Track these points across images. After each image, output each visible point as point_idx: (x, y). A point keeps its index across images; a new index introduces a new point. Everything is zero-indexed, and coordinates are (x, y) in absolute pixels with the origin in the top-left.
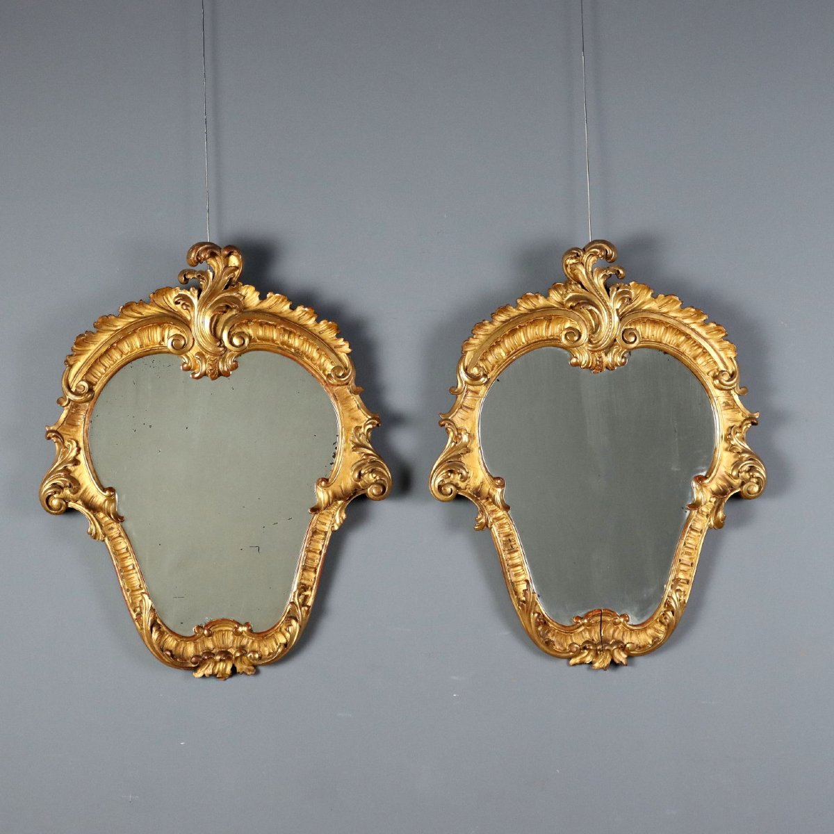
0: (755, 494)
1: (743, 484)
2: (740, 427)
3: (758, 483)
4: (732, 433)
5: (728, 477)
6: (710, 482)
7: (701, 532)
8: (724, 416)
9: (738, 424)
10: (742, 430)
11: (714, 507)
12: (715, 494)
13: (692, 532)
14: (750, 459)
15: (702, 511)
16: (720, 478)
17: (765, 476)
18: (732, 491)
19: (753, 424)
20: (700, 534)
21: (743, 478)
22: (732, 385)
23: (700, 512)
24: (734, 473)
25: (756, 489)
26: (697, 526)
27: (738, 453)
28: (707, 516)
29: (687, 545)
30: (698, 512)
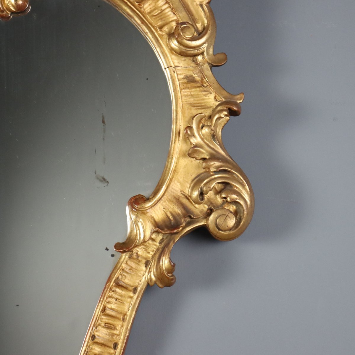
0: (230, 229)
1: (210, 212)
2: (210, 117)
3: (236, 213)
4: (194, 126)
5: (185, 201)
6: (152, 206)
7: (135, 290)
8: (184, 98)
9: (208, 113)
10: (211, 122)
11: (158, 249)
12: (158, 227)
13: (118, 290)
14: (225, 171)
15: (138, 255)
16: (170, 201)
17: (248, 202)
18: (188, 224)
19: (232, 113)
20: (131, 294)
21: (210, 202)
22: (199, 46)
23: (134, 256)
24: (196, 194)
25: (232, 222)
26: (127, 281)
27: (204, 159)
28: (147, 264)
29: (108, 312)
30: (131, 257)
